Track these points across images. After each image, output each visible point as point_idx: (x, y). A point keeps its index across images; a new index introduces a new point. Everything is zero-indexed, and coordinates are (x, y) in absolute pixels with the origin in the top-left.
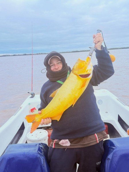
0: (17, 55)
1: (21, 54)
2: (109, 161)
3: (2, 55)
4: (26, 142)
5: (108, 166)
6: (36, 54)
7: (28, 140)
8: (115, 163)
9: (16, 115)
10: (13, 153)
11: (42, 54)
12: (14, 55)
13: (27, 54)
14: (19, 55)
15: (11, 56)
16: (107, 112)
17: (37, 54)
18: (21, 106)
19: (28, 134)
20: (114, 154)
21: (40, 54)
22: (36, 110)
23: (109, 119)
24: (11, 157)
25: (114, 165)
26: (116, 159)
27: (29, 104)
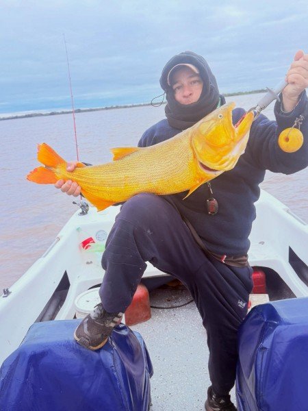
0: (58, 113)
1: (68, 111)
2: (265, 355)
3: (24, 115)
4: (75, 317)
5: (264, 365)
6: (103, 109)
7: (79, 312)
8: (279, 356)
9: (46, 257)
10: (43, 341)
11: (117, 107)
12: (52, 114)
13: (82, 109)
14: (63, 113)
15: (46, 115)
16: (263, 243)
17: (107, 108)
18: (59, 235)
19: (77, 298)
20: (276, 336)
21: (112, 108)
22: (94, 242)
23: (267, 259)
24: (38, 350)
25: (277, 362)
26: (281, 349)
27: (78, 229)
